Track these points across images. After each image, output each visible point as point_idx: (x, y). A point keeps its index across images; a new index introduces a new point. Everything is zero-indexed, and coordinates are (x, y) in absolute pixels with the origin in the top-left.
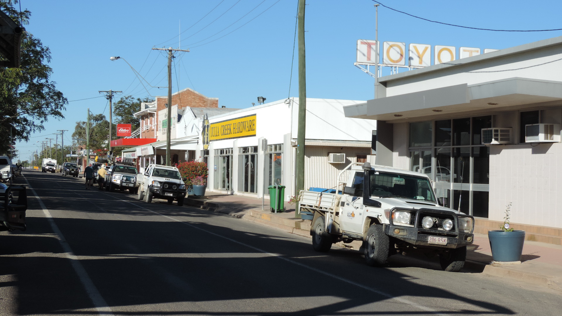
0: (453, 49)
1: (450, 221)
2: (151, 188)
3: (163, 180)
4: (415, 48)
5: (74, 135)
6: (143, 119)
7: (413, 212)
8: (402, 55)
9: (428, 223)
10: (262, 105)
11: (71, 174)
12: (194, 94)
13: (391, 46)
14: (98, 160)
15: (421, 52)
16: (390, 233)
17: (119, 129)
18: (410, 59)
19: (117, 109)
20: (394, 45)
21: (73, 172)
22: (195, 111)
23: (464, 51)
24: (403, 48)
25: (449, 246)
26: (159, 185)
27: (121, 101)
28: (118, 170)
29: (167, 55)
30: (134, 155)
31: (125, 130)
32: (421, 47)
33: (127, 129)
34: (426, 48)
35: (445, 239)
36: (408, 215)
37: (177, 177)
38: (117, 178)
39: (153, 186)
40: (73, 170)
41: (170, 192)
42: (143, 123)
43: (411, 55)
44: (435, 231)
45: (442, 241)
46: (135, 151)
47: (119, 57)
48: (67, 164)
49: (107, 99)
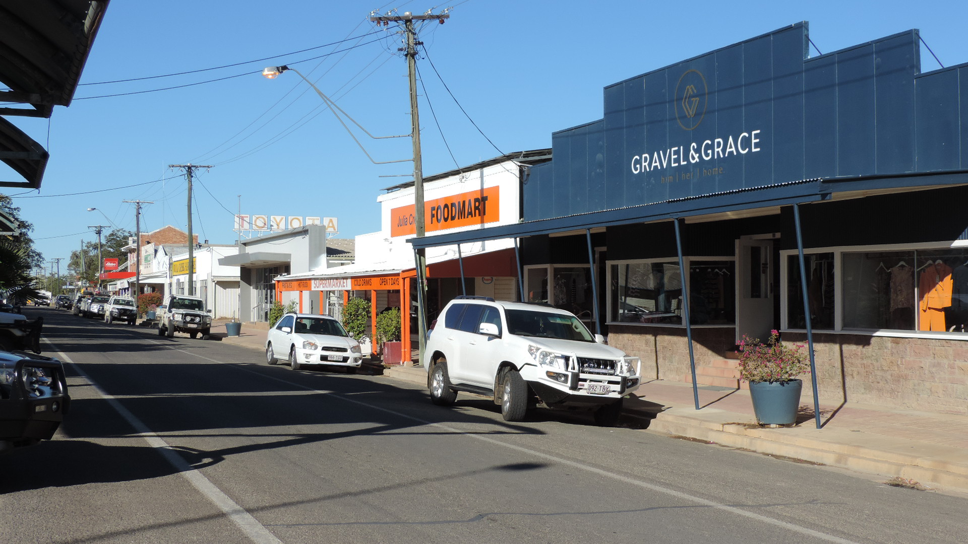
0: (301, 218)
1: (198, 318)
2: (111, 313)
3: (121, 307)
4: (274, 218)
5: (69, 266)
6: (131, 253)
7: (182, 314)
8: (265, 224)
9: (188, 319)
10: (199, 250)
11: (64, 306)
12: (175, 231)
13: (257, 218)
14: (84, 292)
15: (278, 221)
16: (173, 323)
17: (106, 263)
18: (272, 226)
19: (108, 242)
20: (260, 217)
21: (66, 305)
22: (167, 250)
23: (309, 219)
24: (266, 219)
25: (198, 328)
26: (117, 311)
27: (112, 234)
28: (97, 301)
29: (135, 206)
30: (116, 288)
31: (112, 264)
32: (278, 218)
33: (114, 263)
34: (282, 218)
35: (196, 325)
36: (181, 316)
37: (132, 305)
38: (95, 308)
39: (112, 311)
40: (66, 303)
41: (125, 316)
42: (130, 256)
43: (272, 223)
44: (192, 321)
45: (195, 326)
46: (116, 284)
47: (95, 209)
48: (60, 296)
49: (97, 233)
